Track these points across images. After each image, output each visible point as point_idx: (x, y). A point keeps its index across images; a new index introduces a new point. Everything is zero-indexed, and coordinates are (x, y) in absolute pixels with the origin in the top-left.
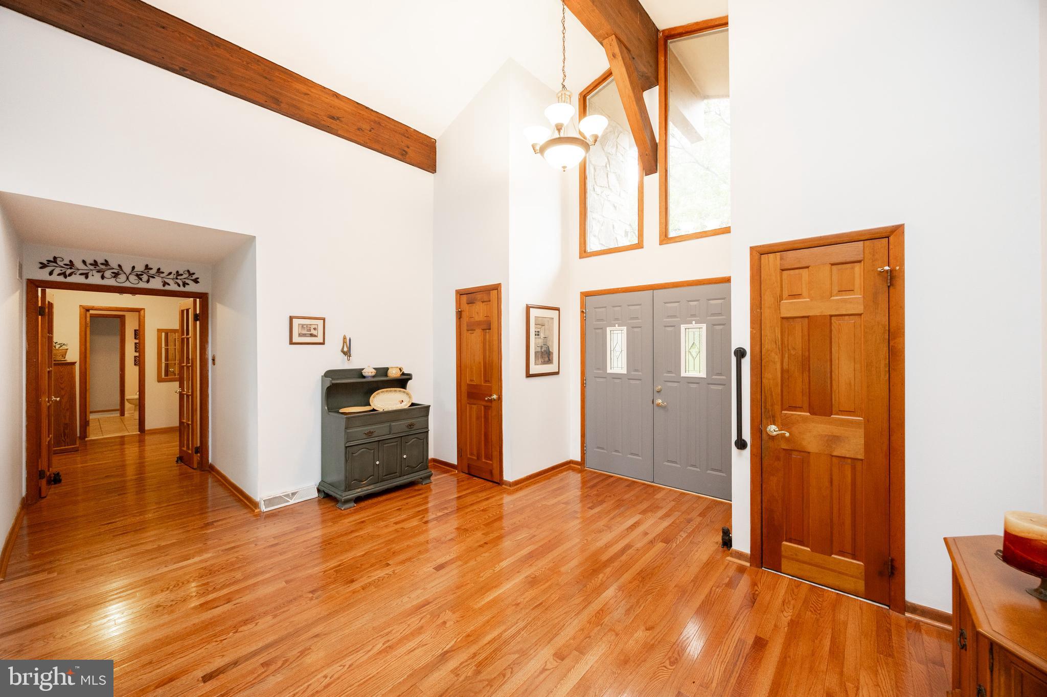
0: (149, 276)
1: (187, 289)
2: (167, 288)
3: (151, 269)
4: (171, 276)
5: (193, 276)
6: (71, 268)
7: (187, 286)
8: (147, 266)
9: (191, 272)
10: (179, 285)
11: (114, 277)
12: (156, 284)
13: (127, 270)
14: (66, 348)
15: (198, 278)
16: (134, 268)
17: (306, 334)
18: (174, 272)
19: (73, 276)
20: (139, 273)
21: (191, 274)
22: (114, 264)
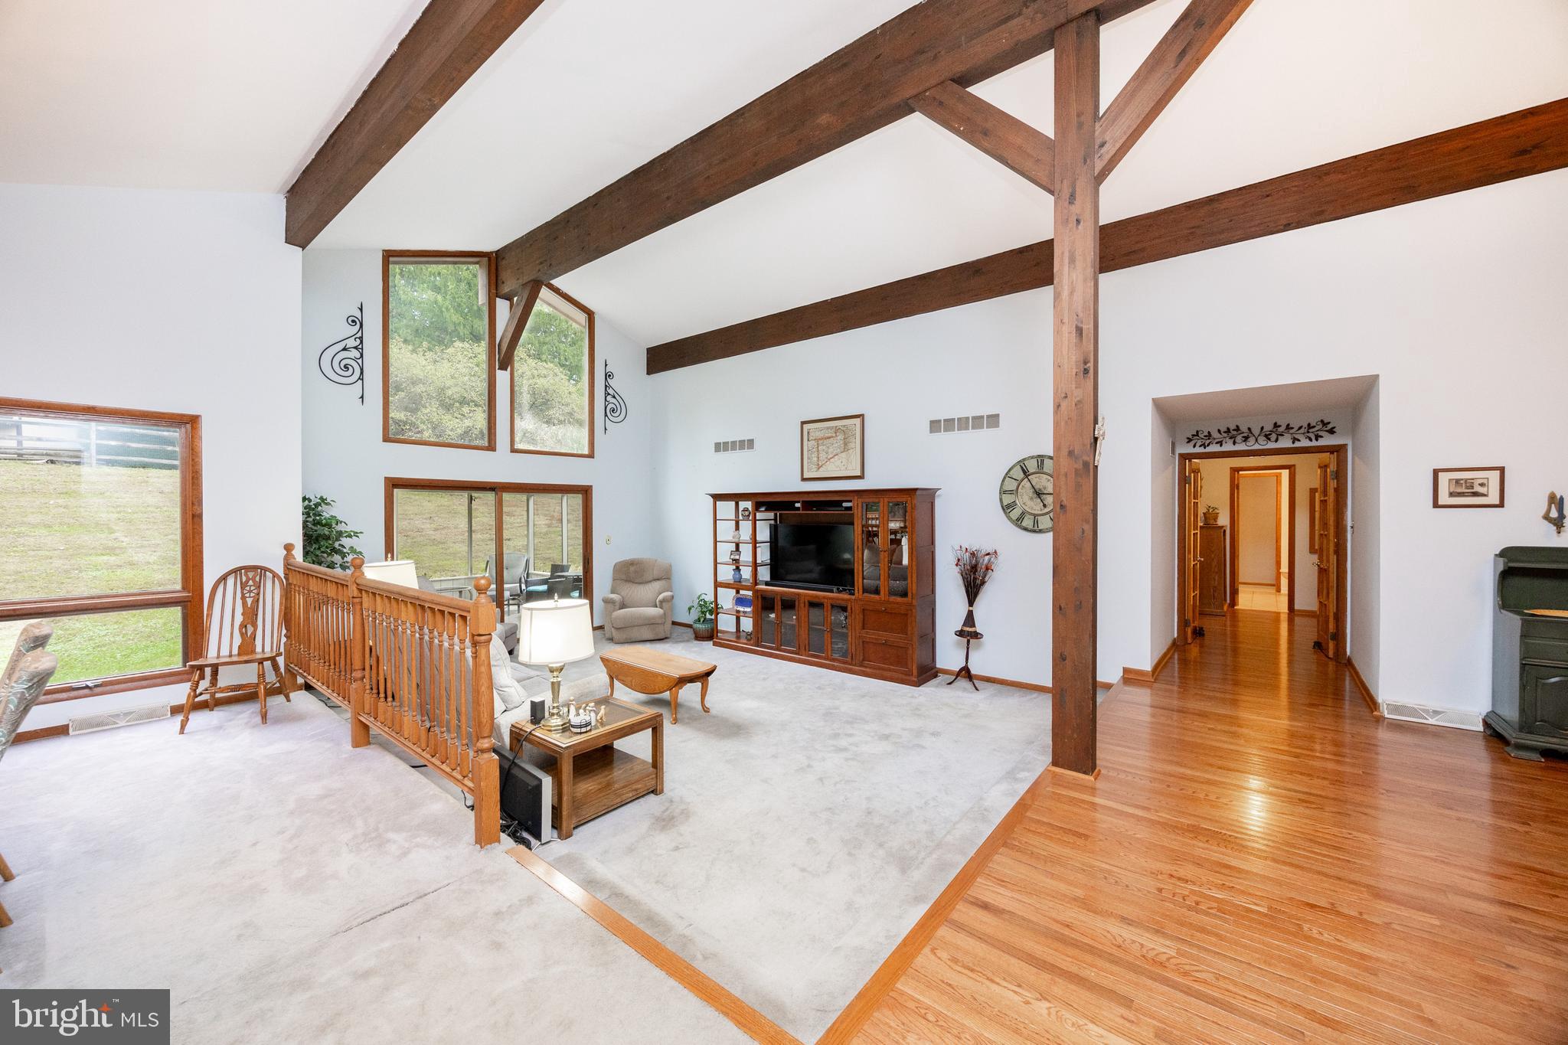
0: (1278, 435)
1: (1321, 442)
2: (1297, 444)
3: (1280, 426)
4: (1302, 431)
5: (1328, 426)
6: (1209, 439)
7: (1320, 439)
8: (1275, 424)
9: (1325, 422)
10: (1311, 440)
11: (1244, 441)
12: (1285, 443)
13: (1256, 431)
14: (1218, 512)
15: (1334, 428)
16: (1262, 428)
17: (1464, 493)
18: (1305, 425)
19: (1211, 445)
20: (1268, 433)
21: (1324, 424)
22: (1244, 428)
